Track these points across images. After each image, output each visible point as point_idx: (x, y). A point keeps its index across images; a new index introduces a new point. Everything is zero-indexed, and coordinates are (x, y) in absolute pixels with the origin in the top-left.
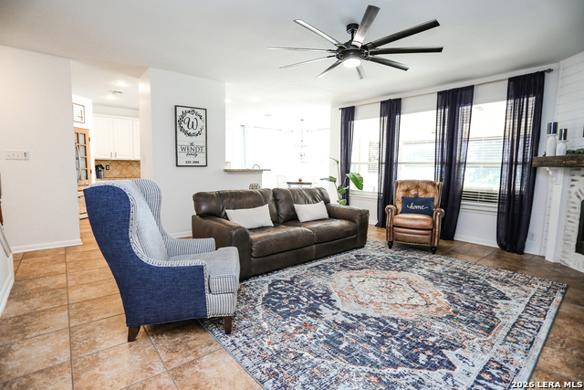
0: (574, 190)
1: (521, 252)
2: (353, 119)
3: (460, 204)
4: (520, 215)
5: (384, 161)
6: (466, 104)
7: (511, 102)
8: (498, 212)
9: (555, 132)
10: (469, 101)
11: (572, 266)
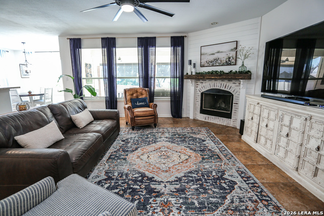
0: (198, 88)
1: (181, 118)
2: (80, 48)
3: (153, 99)
4: (180, 101)
5: (107, 77)
6: (152, 46)
7: (172, 48)
8: (171, 101)
9: (191, 64)
10: (154, 45)
11: (199, 119)
